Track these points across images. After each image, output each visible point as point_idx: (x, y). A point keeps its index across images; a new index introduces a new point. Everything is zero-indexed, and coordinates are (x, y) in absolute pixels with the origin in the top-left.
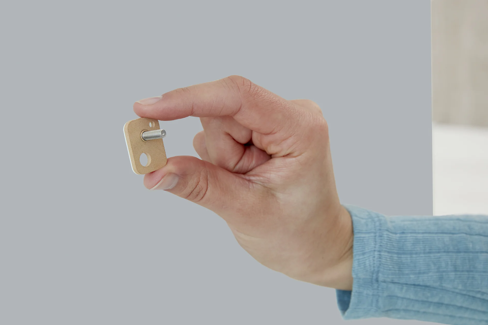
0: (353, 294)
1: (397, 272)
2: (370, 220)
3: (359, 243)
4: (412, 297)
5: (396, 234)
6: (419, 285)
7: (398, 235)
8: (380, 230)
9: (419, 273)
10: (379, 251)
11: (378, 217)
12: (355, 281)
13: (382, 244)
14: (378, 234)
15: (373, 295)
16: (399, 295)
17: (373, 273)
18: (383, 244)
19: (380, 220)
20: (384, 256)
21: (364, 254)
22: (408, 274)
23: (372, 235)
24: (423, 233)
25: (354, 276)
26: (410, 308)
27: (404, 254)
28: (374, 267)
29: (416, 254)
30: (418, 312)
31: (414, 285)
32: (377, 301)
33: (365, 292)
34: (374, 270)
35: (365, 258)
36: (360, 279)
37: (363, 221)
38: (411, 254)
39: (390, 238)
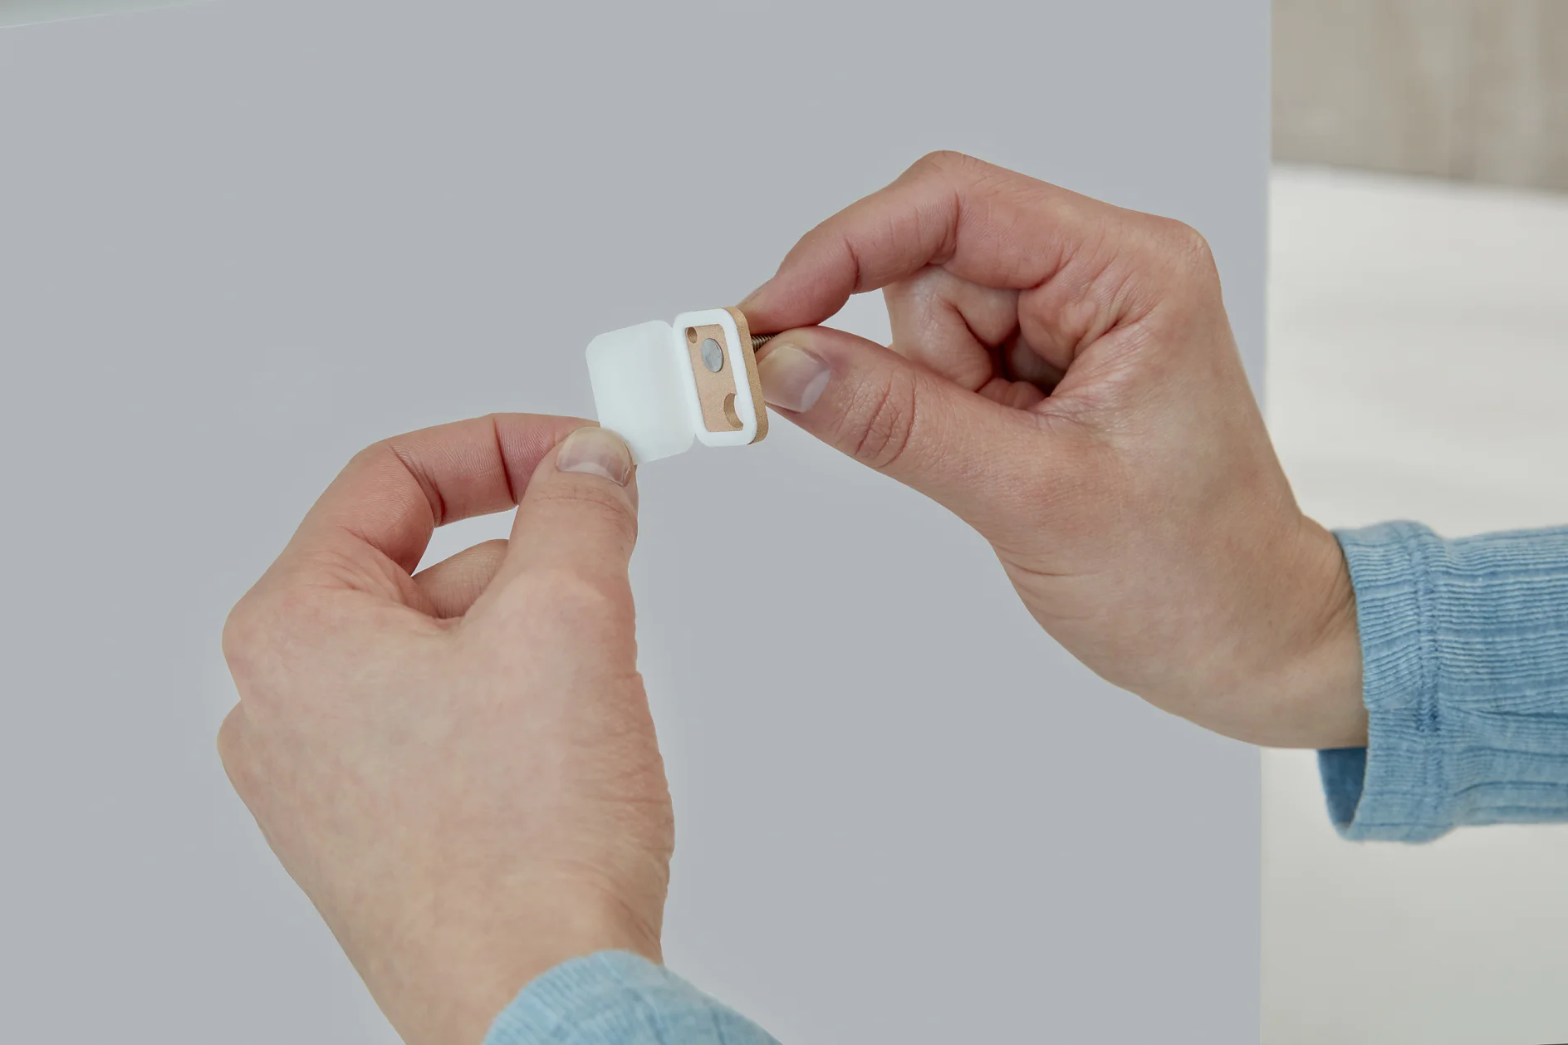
0: (1370, 753)
1: (1488, 683)
2: (1396, 546)
3: (1372, 616)
4: (1534, 747)
5: (1474, 577)
6: (1551, 715)
7: (1480, 582)
8: (1427, 573)
9: (1549, 683)
10: (1432, 632)
11: (1418, 536)
12: (1373, 720)
13: (1435, 613)
14: (1421, 586)
15: (1426, 751)
16: (1497, 744)
17: (1421, 695)
18: (1440, 610)
19: (1423, 546)
20: (1444, 644)
21: (1390, 643)
22: (1517, 688)
23: (1407, 589)
24: (1548, 571)
25: (1371, 707)
26: (1527, 777)
27: (1501, 631)
28: (1422, 676)
29: (1536, 629)
30: (1553, 785)
31: (1537, 715)
32: (1439, 765)
33: (1405, 745)
34: (1424, 684)
35: (1394, 654)
36: (1387, 712)
37: (1376, 555)
38: (1521, 630)
39: (1454, 592)
